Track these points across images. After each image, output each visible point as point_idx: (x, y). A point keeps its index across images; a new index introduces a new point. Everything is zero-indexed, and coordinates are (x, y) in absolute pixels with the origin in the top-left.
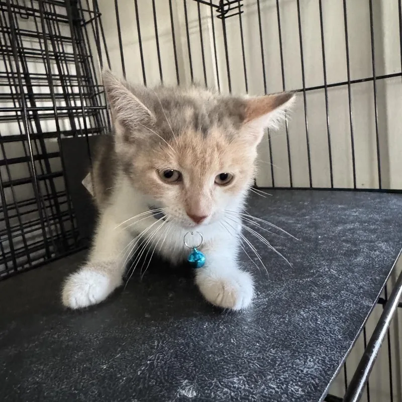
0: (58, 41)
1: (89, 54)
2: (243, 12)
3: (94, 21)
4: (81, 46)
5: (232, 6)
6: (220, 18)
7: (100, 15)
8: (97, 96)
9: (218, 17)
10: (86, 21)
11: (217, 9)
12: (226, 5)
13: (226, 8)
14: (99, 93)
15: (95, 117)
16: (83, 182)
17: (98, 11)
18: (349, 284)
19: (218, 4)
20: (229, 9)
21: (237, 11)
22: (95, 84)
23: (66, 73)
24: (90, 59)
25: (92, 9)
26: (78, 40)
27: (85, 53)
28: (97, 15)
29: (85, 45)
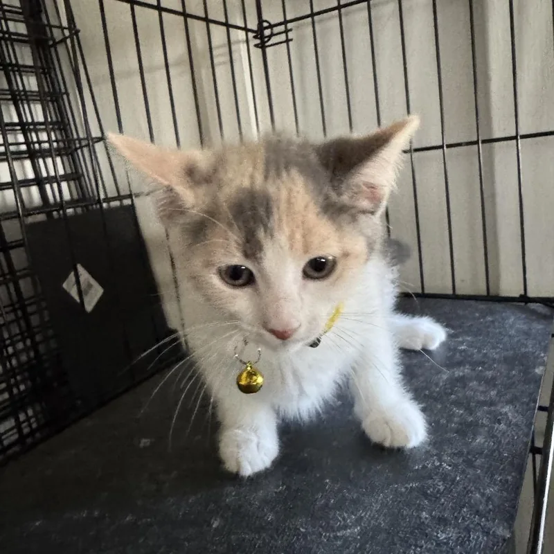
0: (14, 72)
1: (63, 90)
2: (291, 40)
3: (68, 41)
4: (50, 76)
5: (276, 30)
6: (259, 47)
7: (77, 32)
8: (79, 151)
9: (256, 46)
10: (57, 40)
11: (254, 34)
12: (267, 28)
13: (267, 32)
14: (81, 147)
15: (77, 182)
16: (65, 285)
17: (75, 26)
18: (472, 492)
19: (255, 28)
20: (272, 35)
21: (283, 37)
22: (75, 136)
23: (30, 120)
24: (65, 97)
25: (65, 23)
26: (45, 69)
27: (57, 88)
28: (73, 32)
29: (56, 75)
